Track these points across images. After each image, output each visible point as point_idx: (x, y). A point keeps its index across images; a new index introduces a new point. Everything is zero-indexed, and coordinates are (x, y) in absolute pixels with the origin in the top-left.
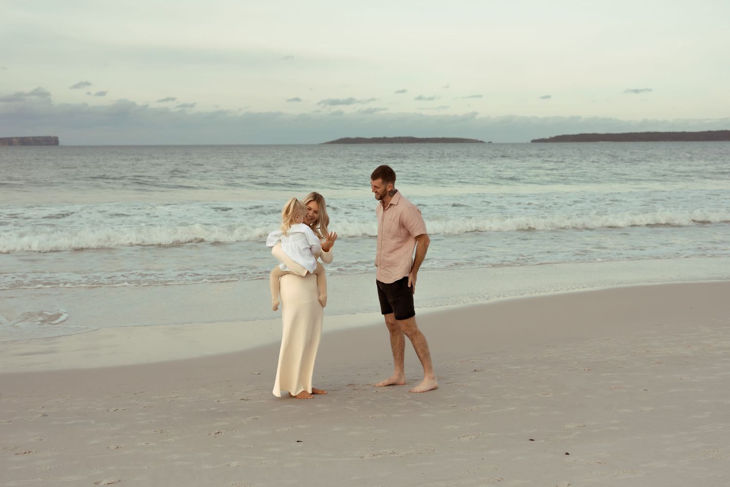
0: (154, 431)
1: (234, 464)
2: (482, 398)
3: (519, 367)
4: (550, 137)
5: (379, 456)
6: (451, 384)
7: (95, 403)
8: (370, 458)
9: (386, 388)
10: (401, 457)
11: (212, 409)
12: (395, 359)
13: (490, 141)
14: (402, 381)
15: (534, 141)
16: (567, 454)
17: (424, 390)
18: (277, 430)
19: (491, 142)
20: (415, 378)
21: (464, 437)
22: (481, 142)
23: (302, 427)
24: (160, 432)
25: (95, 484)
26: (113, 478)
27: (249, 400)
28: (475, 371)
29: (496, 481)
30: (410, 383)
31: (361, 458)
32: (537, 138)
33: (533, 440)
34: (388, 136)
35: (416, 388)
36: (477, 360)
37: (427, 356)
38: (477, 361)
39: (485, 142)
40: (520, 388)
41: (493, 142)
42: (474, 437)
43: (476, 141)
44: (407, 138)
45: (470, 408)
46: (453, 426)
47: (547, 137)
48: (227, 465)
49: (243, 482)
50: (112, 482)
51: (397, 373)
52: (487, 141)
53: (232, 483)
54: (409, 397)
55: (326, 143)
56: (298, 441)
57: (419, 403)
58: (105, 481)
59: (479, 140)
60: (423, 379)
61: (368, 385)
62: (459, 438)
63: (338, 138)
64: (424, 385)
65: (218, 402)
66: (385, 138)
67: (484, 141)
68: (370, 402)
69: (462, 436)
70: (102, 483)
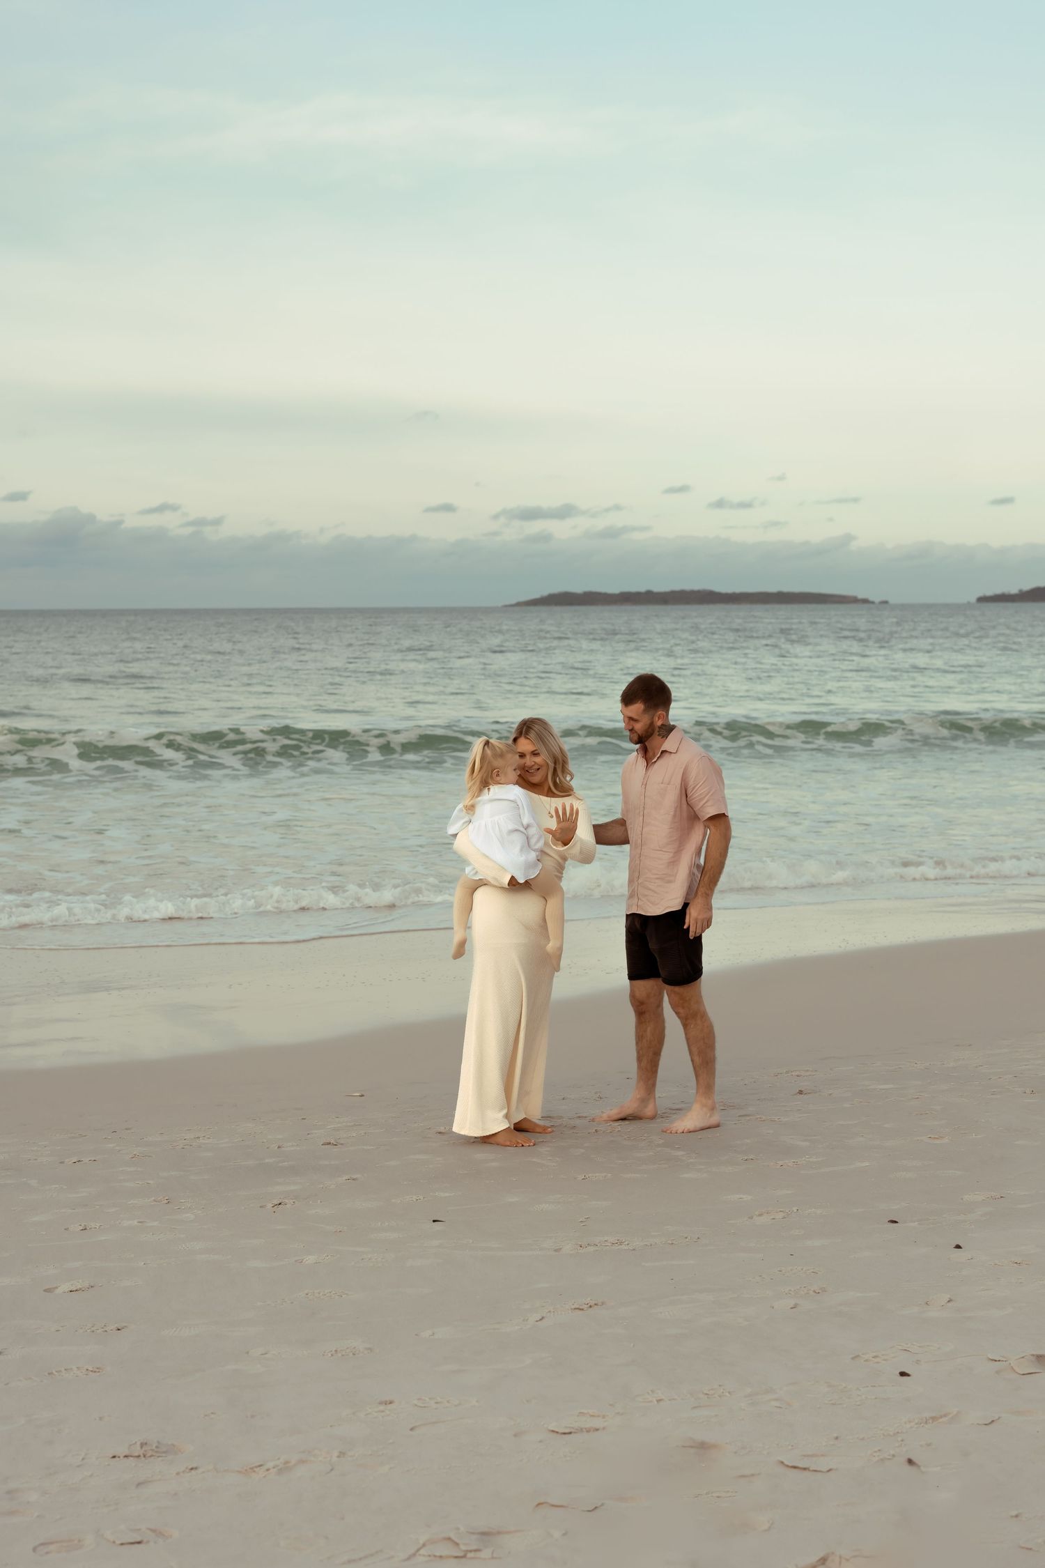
0: (155, 1201)
1: (310, 1259)
2: (807, 1144)
3: (891, 1086)
4: (1020, 591)
5: (591, 1249)
6: (748, 1118)
7: (35, 1148)
8: (571, 1252)
9: (617, 1124)
10: (634, 1250)
11: (267, 1161)
12: (639, 1067)
13: (884, 599)
14: (649, 1111)
15: (982, 600)
16: (958, 1247)
17: (691, 1130)
18: (393, 1201)
19: (886, 602)
20: (678, 1107)
21: (760, 1215)
22: (865, 601)
23: (443, 1195)
24: (166, 1201)
25: (45, 1291)
26: (80, 1281)
27: (342, 1144)
28: (801, 1092)
29: (811, 1292)
30: (666, 1115)
31: (556, 1251)
32: (989, 593)
33: (896, 1222)
34: (658, 589)
35: (675, 1125)
36: (808, 1071)
37: (707, 1063)
38: (808, 1074)
39: (873, 603)
40: (886, 1126)
41: (892, 601)
42: (782, 1215)
43: (853, 600)
44: (699, 592)
45: (781, 1163)
46: (742, 1196)
47: (1014, 590)
48: (296, 1261)
49: (326, 1291)
50: (79, 1287)
51: (638, 1096)
52: (877, 599)
53: (306, 1292)
54: (661, 1142)
55: (519, 604)
56: (434, 1221)
57: (680, 1153)
58: (65, 1287)
59: (860, 596)
60: (689, 1109)
61: (579, 1117)
62: (751, 1218)
63: (545, 593)
64: (691, 1120)
65: (279, 1147)
66: (649, 593)
67: (871, 599)
68: (582, 1151)
69: (757, 1213)
70: (59, 1291)
